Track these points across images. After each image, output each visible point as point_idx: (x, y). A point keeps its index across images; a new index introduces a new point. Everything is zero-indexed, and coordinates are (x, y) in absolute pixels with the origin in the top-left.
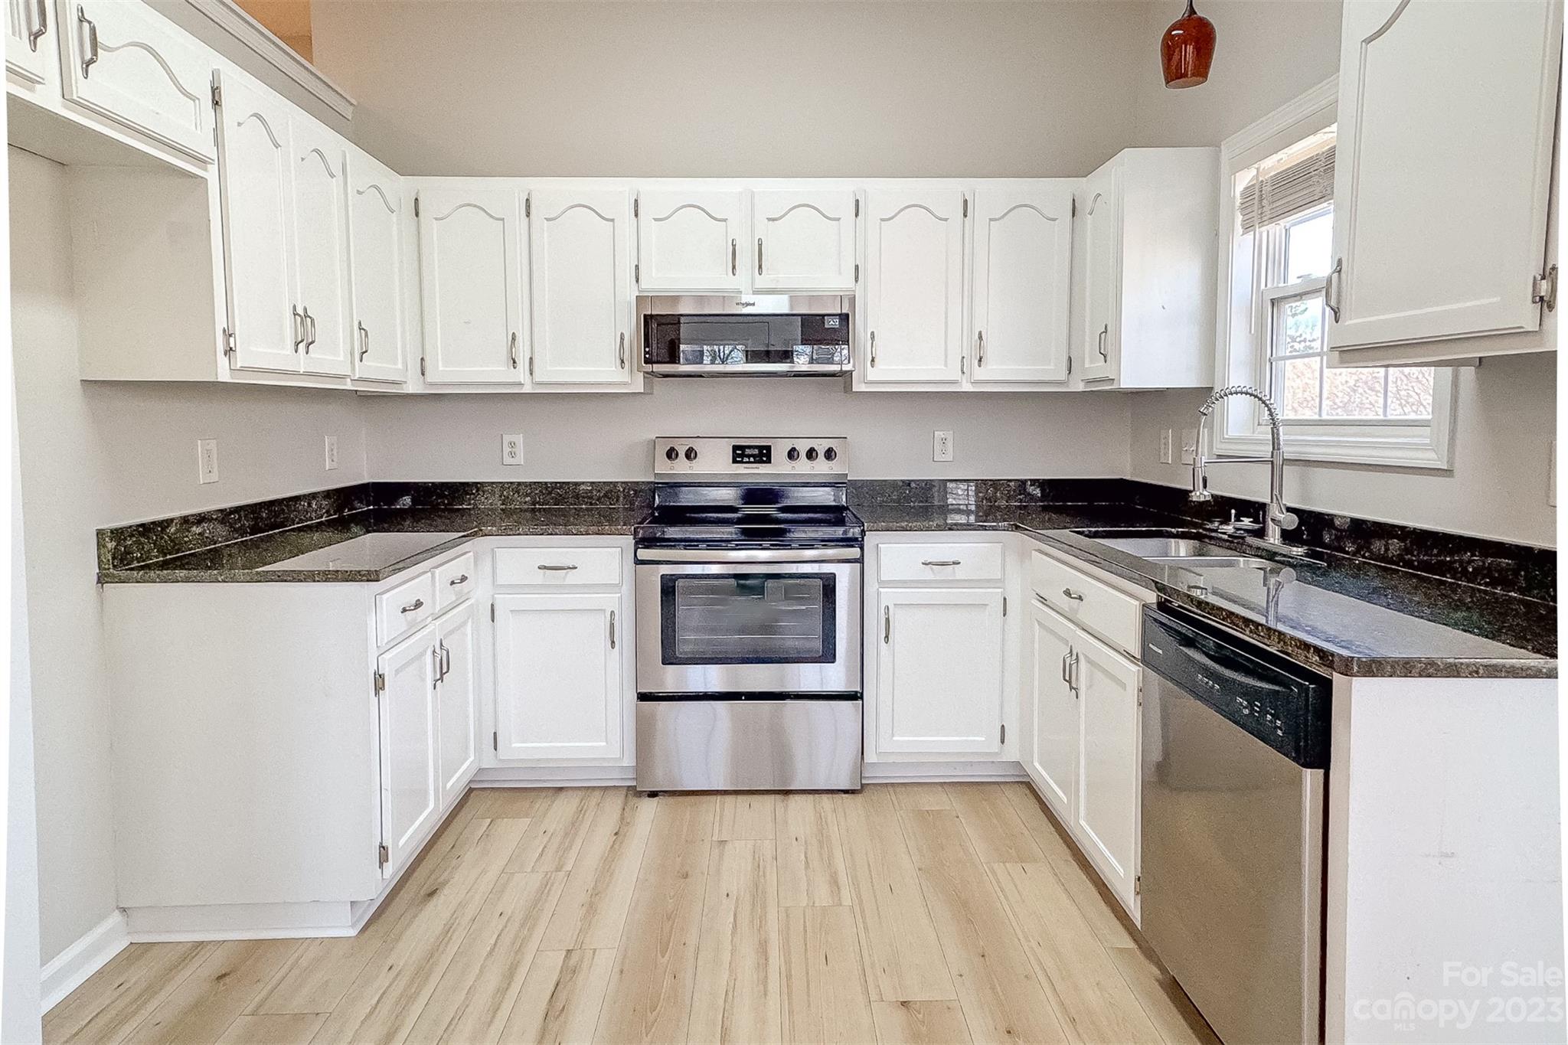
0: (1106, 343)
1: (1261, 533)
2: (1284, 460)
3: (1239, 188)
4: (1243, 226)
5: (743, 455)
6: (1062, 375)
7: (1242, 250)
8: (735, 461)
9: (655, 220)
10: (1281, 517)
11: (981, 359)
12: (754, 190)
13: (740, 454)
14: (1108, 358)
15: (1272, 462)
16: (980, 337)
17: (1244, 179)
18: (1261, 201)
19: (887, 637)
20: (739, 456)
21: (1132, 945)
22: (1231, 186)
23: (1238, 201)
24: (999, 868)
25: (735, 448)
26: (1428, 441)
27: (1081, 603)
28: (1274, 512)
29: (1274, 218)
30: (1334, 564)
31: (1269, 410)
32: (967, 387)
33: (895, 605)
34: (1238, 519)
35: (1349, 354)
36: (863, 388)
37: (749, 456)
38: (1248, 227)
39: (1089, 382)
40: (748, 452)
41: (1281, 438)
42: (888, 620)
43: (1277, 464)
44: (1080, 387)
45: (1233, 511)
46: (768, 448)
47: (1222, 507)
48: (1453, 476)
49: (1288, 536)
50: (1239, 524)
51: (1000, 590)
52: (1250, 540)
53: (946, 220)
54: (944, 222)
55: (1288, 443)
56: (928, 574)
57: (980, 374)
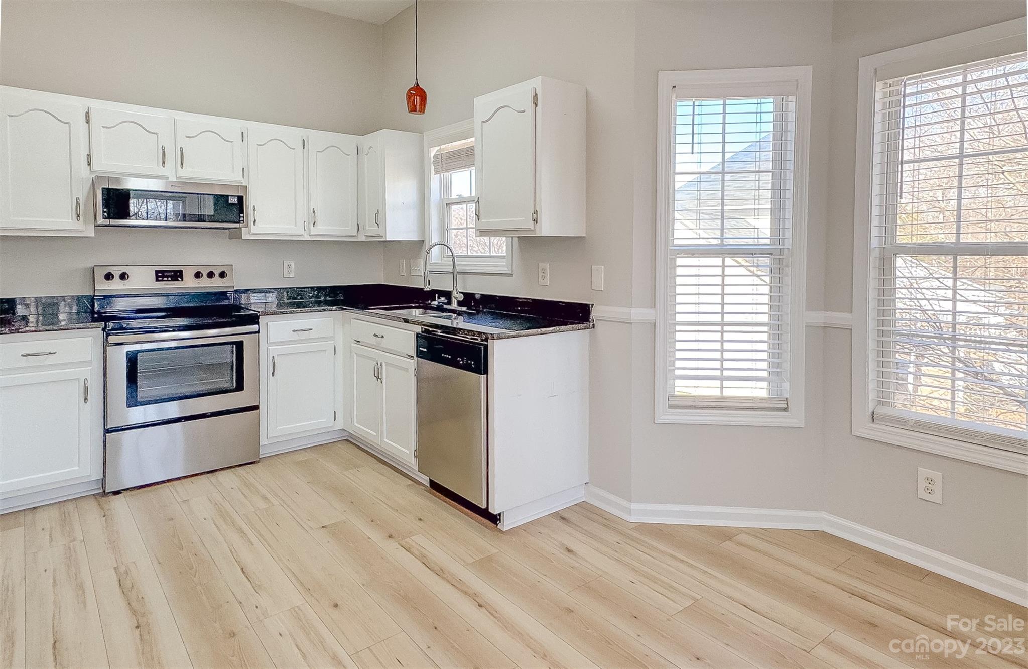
0: (379, 218)
1: (449, 303)
2: (457, 272)
3: (432, 155)
4: (434, 171)
5: (163, 276)
6: (355, 233)
7: (435, 182)
8: (157, 280)
9: (103, 127)
10: (457, 296)
11: (314, 223)
12: (176, 118)
13: (161, 275)
14: (380, 225)
15: (453, 273)
16: (314, 212)
17: (434, 151)
18: (442, 162)
19: (273, 373)
20: (160, 277)
21: (412, 482)
22: (429, 152)
23: (432, 159)
24: (346, 473)
25: (157, 272)
26: (505, 264)
27: (383, 339)
28: (454, 294)
29: (447, 171)
30: (478, 312)
31: (450, 250)
32: (307, 238)
33: (278, 355)
34: (439, 298)
35: (483, 232)
36: (249, 237)
37: (167, 277)
38: (437, 172)
39: (367, 236)
40: (166, 274)
41: (456, 263)
42: (274, 364)
43: (454, 275)
44: (364, 239)
45: (437, 295)
46: (181, 272)
47: (432, 294)
48: (513, 276)
49: (460, 304)
50: (439, 301)
51: (333, 342)
52: (445, 306)
53: (294, 149)
54: (293, 150)
55: (459, 265)
56: (295, 336)
57: (314, 231)
